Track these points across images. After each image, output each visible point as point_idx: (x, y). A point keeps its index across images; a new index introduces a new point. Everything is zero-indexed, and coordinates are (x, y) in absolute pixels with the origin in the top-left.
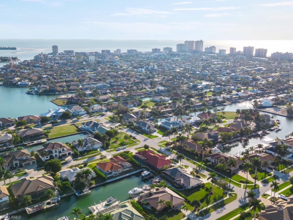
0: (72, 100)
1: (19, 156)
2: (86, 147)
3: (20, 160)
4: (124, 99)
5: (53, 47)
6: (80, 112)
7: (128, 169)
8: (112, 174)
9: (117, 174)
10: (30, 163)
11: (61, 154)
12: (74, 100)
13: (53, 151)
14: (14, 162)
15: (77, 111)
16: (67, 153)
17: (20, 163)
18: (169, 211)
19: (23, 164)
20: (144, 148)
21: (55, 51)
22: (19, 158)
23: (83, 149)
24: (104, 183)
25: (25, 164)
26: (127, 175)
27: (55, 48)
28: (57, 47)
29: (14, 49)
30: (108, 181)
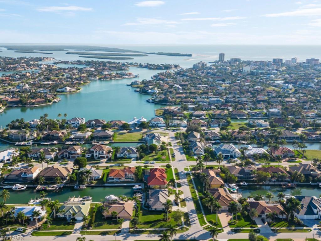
0: (166, 112)
1: (69, 150)
2: (123, 154)
3: (69, 153)
4: (221, 117)
5: (220, 54)
6: (159, 124)
7: (129, 180)
8: (114, 180)
9: (118, 181)
10: (75, 157)
11: (100, 155)
12: (168, 112)
13: (95, 151)
14: (65, 154)
15: (157, 122)
16: (105, 156)
17: (69, 155)
18: (113, 220)
19: (71, 156)
20: (166, 167)
21: (222, 58)
22: (69, 151)
23: (120, 155)
24: (102, 185)
25: (72, 157)
26: (125, 184)
27: (222, 56)
28: (224, 54)
29: (190, 55)
30: (106, 185)
